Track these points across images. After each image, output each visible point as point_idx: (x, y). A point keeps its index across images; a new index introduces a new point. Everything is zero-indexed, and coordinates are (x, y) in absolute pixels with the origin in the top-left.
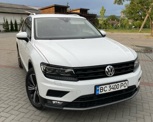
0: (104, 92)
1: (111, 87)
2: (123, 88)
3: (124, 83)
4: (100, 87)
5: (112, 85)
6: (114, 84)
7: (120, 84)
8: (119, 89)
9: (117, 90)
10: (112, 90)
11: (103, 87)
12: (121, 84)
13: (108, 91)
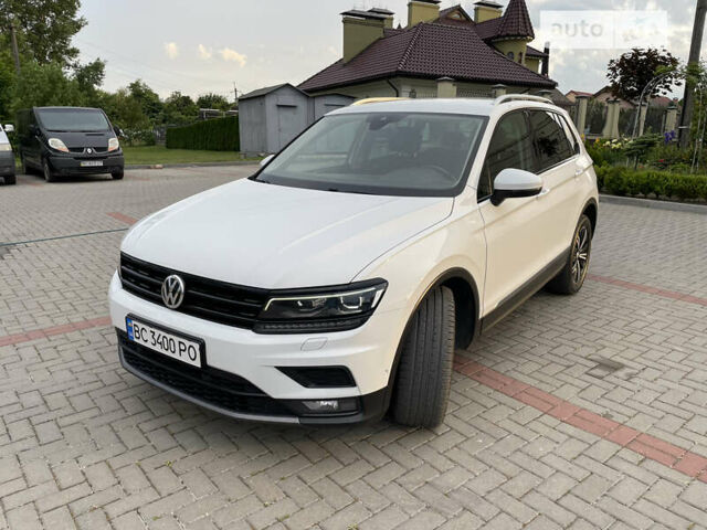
0: (141, 342)
1: (156, 337)
2: (185, 358)
3: (188, 343)
4: (134, 322)
5: (157, 332)
6: (163, 334)
7: (177, 339)
8: (176, 356)
9: (169, 353)
10: (157, 348)
11: (141, 326)
12: (180, 343)
13: (148, 345)
